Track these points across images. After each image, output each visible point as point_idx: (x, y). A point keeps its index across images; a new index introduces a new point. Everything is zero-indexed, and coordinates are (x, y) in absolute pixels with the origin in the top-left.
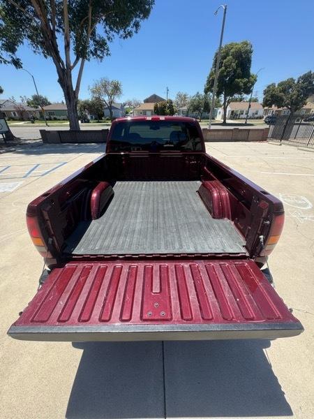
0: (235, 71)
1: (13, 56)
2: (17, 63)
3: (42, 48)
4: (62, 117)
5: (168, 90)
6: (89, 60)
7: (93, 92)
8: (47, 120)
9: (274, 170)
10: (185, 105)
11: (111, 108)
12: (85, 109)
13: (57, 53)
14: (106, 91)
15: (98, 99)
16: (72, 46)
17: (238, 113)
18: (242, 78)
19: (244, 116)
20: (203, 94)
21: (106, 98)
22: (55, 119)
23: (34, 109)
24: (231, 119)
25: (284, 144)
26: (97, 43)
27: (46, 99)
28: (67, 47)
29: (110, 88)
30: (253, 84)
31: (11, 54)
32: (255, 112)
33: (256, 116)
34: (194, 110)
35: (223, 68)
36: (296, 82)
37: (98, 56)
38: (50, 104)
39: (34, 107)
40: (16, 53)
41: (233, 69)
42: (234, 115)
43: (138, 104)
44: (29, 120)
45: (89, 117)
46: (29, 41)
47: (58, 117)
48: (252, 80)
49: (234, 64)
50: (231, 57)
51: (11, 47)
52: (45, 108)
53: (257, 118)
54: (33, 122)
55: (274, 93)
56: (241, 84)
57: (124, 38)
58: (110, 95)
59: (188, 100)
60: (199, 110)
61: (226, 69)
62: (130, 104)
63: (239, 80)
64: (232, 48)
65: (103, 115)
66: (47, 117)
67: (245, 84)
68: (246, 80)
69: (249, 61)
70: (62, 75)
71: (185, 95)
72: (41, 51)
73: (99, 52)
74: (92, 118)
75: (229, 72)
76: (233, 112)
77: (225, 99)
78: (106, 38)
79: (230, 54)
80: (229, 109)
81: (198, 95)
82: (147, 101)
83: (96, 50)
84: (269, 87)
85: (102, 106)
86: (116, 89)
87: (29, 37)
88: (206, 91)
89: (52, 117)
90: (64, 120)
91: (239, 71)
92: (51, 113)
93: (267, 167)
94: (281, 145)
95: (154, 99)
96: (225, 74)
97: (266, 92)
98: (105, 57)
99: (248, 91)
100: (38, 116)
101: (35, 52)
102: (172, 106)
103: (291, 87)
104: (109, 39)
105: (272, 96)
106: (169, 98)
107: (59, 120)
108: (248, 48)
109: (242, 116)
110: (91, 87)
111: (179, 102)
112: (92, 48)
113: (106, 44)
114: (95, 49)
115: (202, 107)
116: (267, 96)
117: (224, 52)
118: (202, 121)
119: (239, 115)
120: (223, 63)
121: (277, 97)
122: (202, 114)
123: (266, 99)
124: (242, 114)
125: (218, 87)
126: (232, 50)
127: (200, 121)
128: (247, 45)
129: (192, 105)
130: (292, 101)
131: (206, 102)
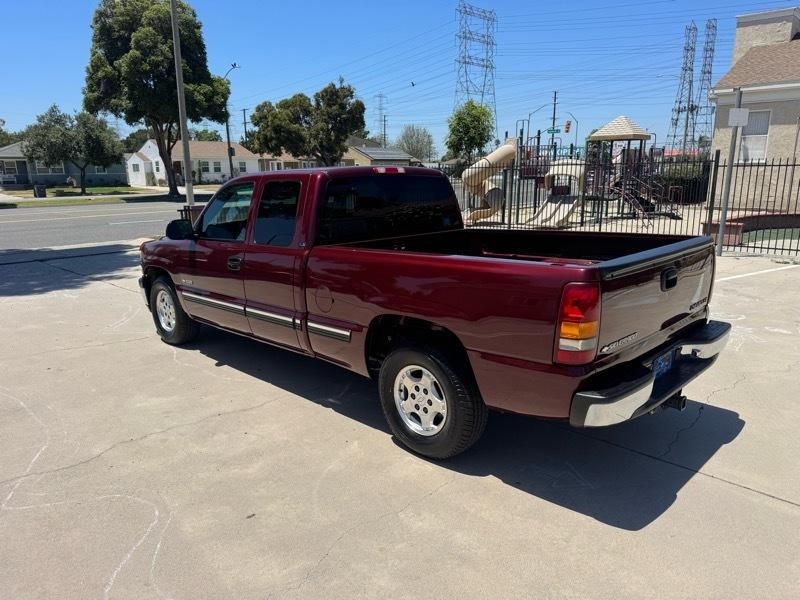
0: (171, 64)
17: (195, 168)
18: (197, 82)
19: (212, 175)
32: (237, 165)
34: (53, 159)
35: (134, 53)
36: (313, 103)
48: (220, 88)
50: (149, 29)
55: (277, 122)
56: (199, 97)
60: (73, 160)
61: (145, 53)
63: (191, 87)
64: (144, 8)
67: (208, 98)
68: (206, 88)
75: (157, 64)
79: (144, 21)
84: (259, 109)
91: (183, 64)
96: (146, 67)
97: (257, 120)
99: (218, 114)
103: (307, 111)
105: (277, 129)
108: (188, 16)
109: (206, 176)
115: (81, 152)
116: (264, 129)
117: (122, 14)
118: (88, 190)
119: (200, 174)
120: (129, 40)
121: (289, 132)
122: (83, 170)
123: (265, 137)
124: (206, 170)
125: (129, 98)
126: (146, 13)
127: (83, 193)
128: (184, 8)
129: (40, 145)
130: (321, 142)
131: (89, 137)
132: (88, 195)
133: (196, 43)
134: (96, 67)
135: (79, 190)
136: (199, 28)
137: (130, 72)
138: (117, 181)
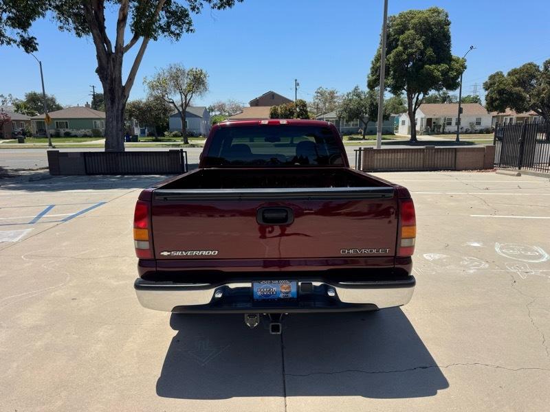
0: (422, 53)
1: (23, 34)
2: (29, 45)
3: (74, 22)
4: (83, 131)
5: (297, 84)
6: (155, 39)
7: (152, 87)
8: (52, 136)
9: (496, 211)
10: (332, 110)
11: (184, 114)
12: (131, 116)
13: (102, 29)
14: (178, 86)
15: (160, 99)
16: (130, 20)
17: (441, 122)
18: (438, 63)
19: (453, 128)
20: (366, 90)
21: (177, 98)
22: (68, 135)
23: (26, 117)
24: (427, 133)
25: (526, 173)
26: (172, 14)
27: (53, 100)
28: (122, 22)
29: (186, 81)
30: (460, 73)
31: (20, 31)
32: (474, 120)
33: (478, 128)
34: (350, 118)
35: (400, 48)
36: (542, 69)
37: (172, 33)
38: (59, 108)
39: (28, 113)
40: (29, 30)
41: (419, 49)
42: (432, 126)
43: (238, 109)
44: (13, 136)
45: (137, 131)
46: (55, 13)
47: (74, 132)
48: (456, 66)
49: (419, 43)
50: (412, 31)
51: (22, 22)
52: (53, 115)
53: (481, 132)
54: (21, 141)
55: (502, 86)
56: (437, 73)
57: (219, 8)
58: (184, 93)
59: (339, 101)
60: (361, 119)
61: (406, 48)
62: (221, 108)
63: (432, 67)
64: (412, 18)
65: (167, 128)
66: (52, 131)
67: (445, 73)
68: (444, 66)
69: (447, 37)
70: (104, 62)
71: (332, 93)
72: (72, 26)
73: (173, 28)
74: (143, 132)
75: (412, 54)
76: (429, 121)
77: (410, 99)
78: (189, 8)
79: (410, 26)
80: (420, 115)
81: (357, 93)
82: (255, 103)
83: (168, 25)
84: (492, 77)
85: (166, 111)
86: (198, 82)
87: (57, 7)
88: (372, 85)
89: (62, 131)
90: (85, 136)
91: (430, 51)
92: (62, 123)
93: (485, 207)
94: (519, 175)
95: (269, 99)
96: (405, 57)
97: (487, 87)
98: (184, 34)
99: (453, 84)
100: (33, 129)
101: (61, 28)
102: (306, 112)
103: (533, 77)
104: (193, 9)
105: (501, 92)
106: (298, 98)
107: (76, 136)
108: (442, 17)
109: (448, 128)
110: (150, 79)
111: (321, 105)
112: (163, 22)
113: (187, 15)
114: (168, 22)
115: (366, 113)
116: (492, 92)
117: (398, 25)
118: (366, 137)
119: (444, 126)
120: (398, 40)
121: (511, 94)
122: (366, 124)
123: (492, 98)
124: (450, 124)
125: (393, 78)
126: (413, 21)
127: (364, 139)
128: (439, 13)
129: (345, 110)
130: (543, 101)
131: (372, 104)
132: (366, 140)
133: (444, 36)
134: (377, 59)
135: (362, 137)
136: (449, 24)
137: (394, 62)
138: (387, 131)
